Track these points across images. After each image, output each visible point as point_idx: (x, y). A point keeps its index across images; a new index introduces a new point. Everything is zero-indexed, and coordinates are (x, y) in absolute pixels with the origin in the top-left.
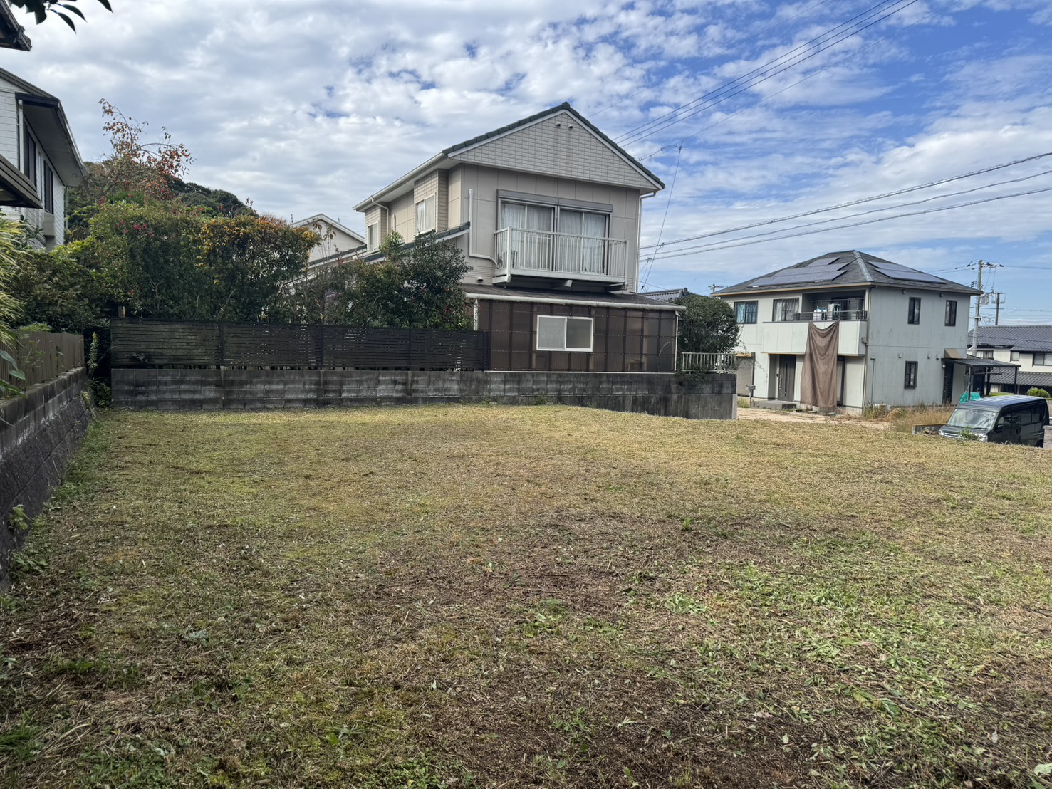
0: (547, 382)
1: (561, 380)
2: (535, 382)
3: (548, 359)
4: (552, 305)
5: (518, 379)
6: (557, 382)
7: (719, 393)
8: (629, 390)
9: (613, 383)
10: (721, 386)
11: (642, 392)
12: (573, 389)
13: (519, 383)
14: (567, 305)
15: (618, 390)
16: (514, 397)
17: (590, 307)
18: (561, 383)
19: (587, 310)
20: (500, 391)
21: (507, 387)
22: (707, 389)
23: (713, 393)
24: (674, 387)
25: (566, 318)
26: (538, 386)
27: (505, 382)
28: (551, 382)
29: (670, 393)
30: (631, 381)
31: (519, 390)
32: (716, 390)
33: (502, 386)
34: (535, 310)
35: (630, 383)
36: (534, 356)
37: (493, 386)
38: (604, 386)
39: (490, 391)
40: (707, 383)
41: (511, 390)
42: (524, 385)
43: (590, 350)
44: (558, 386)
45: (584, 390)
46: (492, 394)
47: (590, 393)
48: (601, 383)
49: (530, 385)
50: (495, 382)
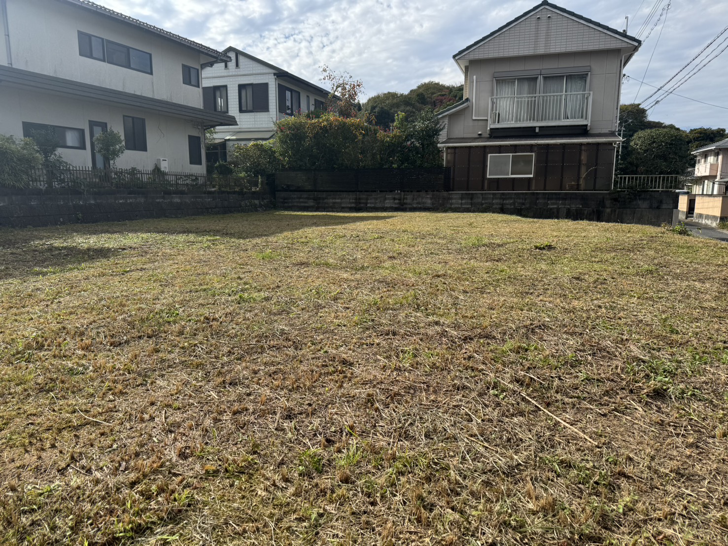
0: (493, 199)
1: (504, 197)
2: (483, 199)
3: (497, 184)
4: (500, 146)
5: (472, 197)
6: (500, 199)
7: (658, 208)
8: (562, 204)
9: (549, 199)
10: (661, 202)
11: (575, 206)
12: (514, 203)
13: (472, 199)
14: (511, 146)
15: (553, 204)
16: (468, 208)
17: (532, 146)
18: (504, 199)
19: (530, 148)
20: (458, 204)
21: (463, 201)
22: (644, 205)
23: (651, 207)
24: (608, 203)
25: (511, 154)
26: (486, 201)
27: (462, 199)
28: (497, 198)
29: (604, 206)
30: (565, 197)
31: (472, 204)
32: (655, 205)
33: (460, 201)
34: (488, 151)
35: (565, 199)
36: (486, 182)
37: (454, 201)
38: (541, 201)
39: (451, 204)
40: (644, 199)
41: (465, 204)
42: (475, 201)
43: (531, 176)
44: (502, 201)
45: (523, 204)
46: (452, 206)
47: (528, 206)
48: (537, 199)
49: (480, 200)
50: (455, 199)
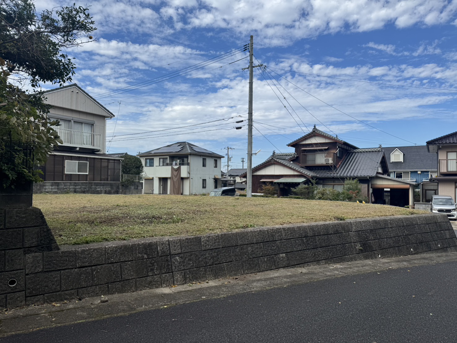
0: (70, 186)
1: (75, 184)
2: (65, 186)
3: (70, 177)
4: (71, 156)
5: (58, 184)
6: (74, 185)
7: (137, 189)
8: (103, 188)
9: (97, 186)
10: (138, 186)
11: (108, 189)
12: (81, 188)
13: (58, 186)
14: (78, 157)
15: (98, 188)
16: (56, 191)
17: (87, 158)
18: (76, 186)
19: (86, 159)
20: (50, 189)
21: (53, 187)
22: (133, 187)
23: (135, 189)
24: (120, 187)
25: (77, 161)
26: (66, 187)
27: (52, 186)
28: (72, 185)
29: (119, 189)
30: (104, 185)
31: (58, 189)
32: (136, 188)
33: (51, 187)
34: (65, 158)
35: (103, 186)
36: (64, 176)
37: (47, 187)
38: (93, 187)
39: (45, 189)
40: (132, 185)
41: (54, 189)
42: (60, 187)
43: (87, 173)
44: (74, 187)
45: (85, 188)
46: (46, 190)
47: (87, 189)
48: (92, 186)
49: (63, 186)
50: (48, 186)
